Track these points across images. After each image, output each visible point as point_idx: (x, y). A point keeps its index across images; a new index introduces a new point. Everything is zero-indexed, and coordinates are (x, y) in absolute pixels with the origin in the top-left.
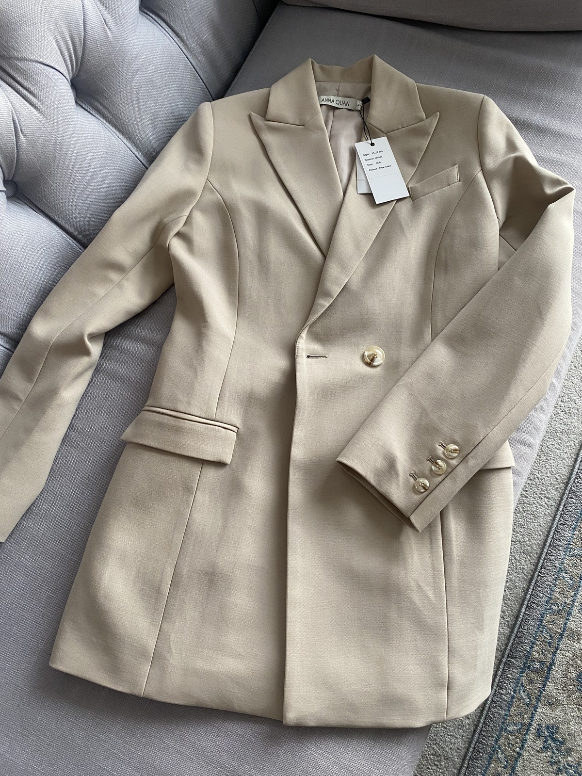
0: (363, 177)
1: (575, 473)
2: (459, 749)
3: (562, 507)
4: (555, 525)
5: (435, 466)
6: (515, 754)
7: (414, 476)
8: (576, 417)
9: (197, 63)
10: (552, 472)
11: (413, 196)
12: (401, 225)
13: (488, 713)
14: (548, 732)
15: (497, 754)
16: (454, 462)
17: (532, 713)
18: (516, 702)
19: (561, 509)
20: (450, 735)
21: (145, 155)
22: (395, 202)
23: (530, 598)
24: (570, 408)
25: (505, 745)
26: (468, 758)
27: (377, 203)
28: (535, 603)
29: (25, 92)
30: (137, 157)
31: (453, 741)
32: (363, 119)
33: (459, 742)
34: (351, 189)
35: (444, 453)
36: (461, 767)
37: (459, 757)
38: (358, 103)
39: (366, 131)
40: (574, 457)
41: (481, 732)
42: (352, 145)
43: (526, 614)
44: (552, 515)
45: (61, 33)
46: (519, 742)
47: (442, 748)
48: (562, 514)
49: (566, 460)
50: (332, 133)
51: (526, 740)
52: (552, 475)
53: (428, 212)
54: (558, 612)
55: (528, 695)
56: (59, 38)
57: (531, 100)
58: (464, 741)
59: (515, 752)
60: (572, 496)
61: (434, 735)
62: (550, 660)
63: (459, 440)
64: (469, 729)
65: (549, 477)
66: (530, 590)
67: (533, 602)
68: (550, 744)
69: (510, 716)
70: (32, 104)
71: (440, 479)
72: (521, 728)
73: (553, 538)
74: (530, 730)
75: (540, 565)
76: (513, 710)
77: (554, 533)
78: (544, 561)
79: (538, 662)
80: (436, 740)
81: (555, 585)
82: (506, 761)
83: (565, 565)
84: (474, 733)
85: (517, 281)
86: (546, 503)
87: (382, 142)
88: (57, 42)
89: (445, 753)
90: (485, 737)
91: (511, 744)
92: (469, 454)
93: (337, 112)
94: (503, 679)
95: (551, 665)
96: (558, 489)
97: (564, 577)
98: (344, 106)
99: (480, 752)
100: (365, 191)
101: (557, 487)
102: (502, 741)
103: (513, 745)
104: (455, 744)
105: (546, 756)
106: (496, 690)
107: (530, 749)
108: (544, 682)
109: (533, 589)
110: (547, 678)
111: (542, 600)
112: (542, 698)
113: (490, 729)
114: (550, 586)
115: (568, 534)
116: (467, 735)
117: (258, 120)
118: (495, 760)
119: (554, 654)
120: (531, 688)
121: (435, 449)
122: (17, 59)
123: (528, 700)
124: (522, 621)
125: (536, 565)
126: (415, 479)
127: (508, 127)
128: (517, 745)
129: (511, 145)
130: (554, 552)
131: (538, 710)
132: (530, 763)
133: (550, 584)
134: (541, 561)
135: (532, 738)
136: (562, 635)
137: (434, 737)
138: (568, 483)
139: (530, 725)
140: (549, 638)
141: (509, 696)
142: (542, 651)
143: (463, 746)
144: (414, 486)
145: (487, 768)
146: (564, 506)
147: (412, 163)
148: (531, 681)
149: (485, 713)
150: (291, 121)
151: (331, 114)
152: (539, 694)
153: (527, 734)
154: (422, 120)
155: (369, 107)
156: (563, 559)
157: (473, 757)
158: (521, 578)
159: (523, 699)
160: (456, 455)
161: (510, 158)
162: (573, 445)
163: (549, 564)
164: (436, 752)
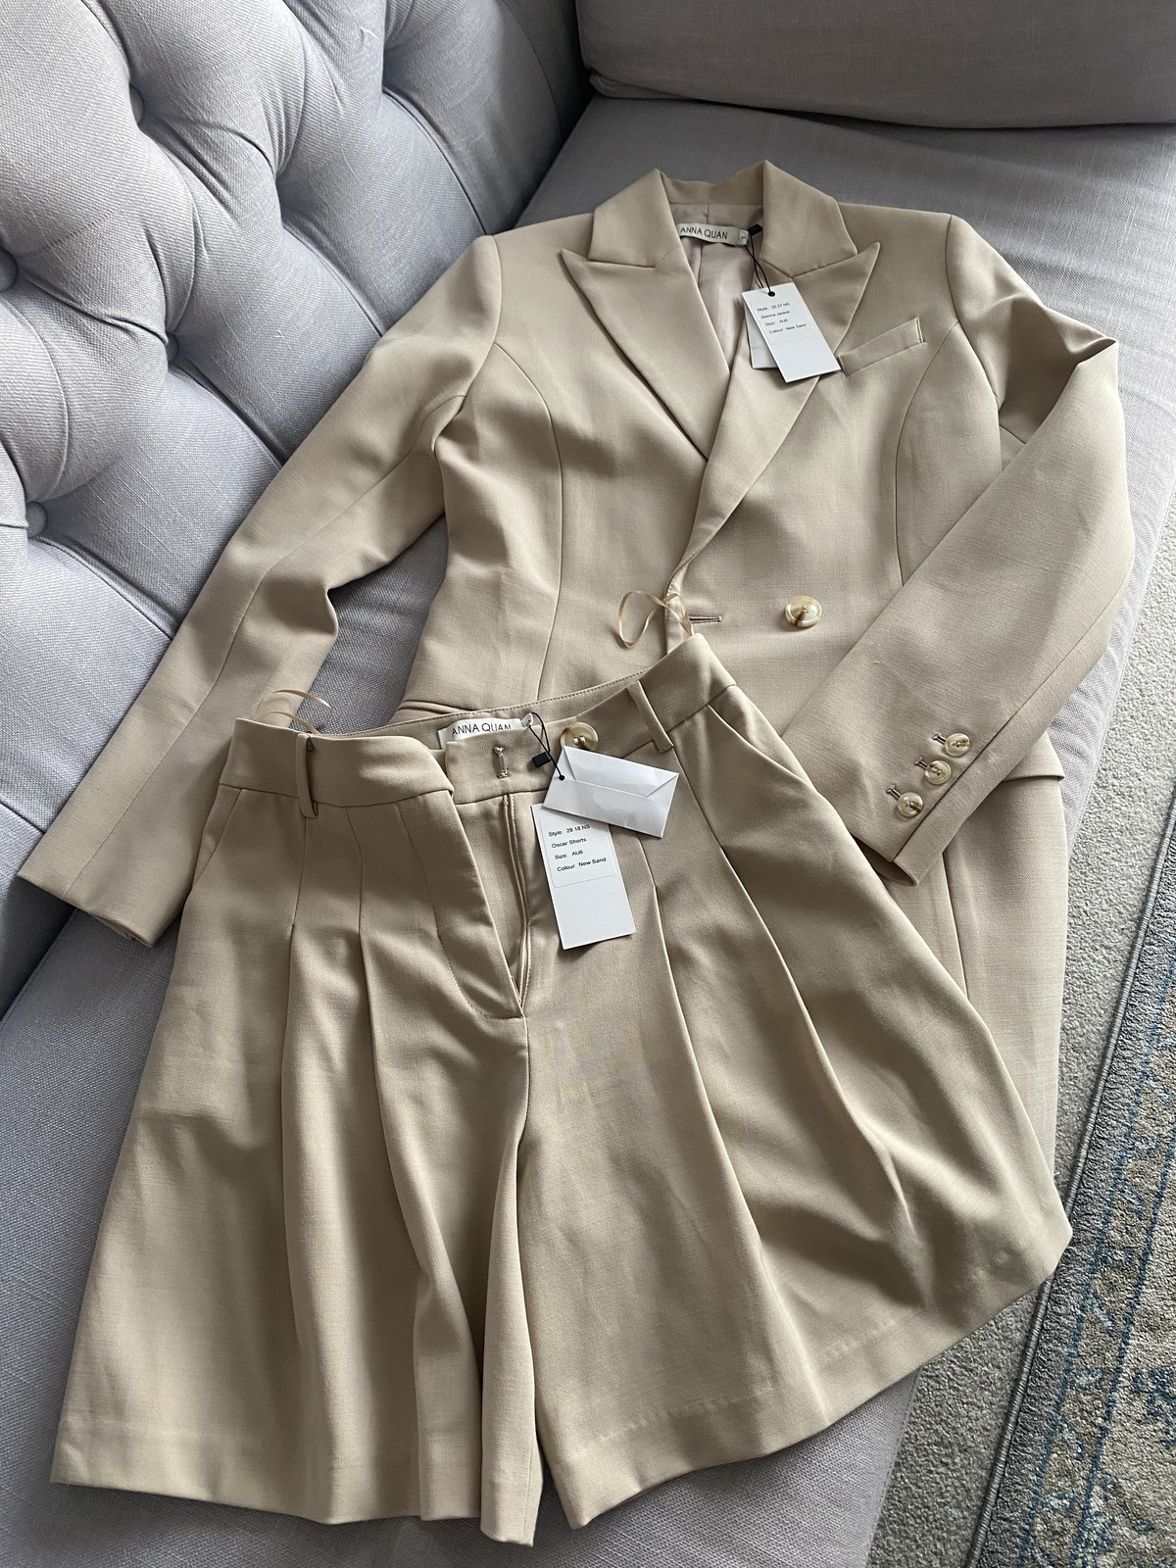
0: (760, 343)
1: (1152, 899)
2: (987, 1430)
3: (1135, 961)
4: (1126, 995)
5: (930, 771)
6: (1095, 1430)
7: (895, 793)
8: (1142, 804)
9: (466, 178)
10: (1111, 901)
11: (847, 369)
12: (831, 410)
13: (1035, 1353)
14: (1154, 1383)
15: (1061, 1432)
16: (964, 761)
17: (1120, 1349)
18: (1087, 1328)
19: (1133, 966)
20: (967, 1403)
21: (381, 316)
22: (818, 378)
23: (1094, 1129)
24: (1131, 787)
25: (1075, 1413)
26: (1006, 1443)
27: (787, 381)
28: (1103, 1138)
29: (212, 180)
30: (369, 319)
31: (972, 1414)
32: (753, 257)
33: (985, 1415)
34: (741, 362)
35: (944, 750)
36: (994, 1465)
37: (989, 1446)
38: (742, 235)
39: (758, 273)
40: (1147, 873)
41: (1026, 1391)
42: (737, 296)
43: (1090, 1160)
44: (1119, 979)
45: (272, 94)
46: (1101, 1406)
47: (954, 1428)
48: (1135, 973)
49: (1133, 880)
50: (703, 278)
51: (1114, 1402)
52: (1110, 906)
53: (875, 390)
54: (1148, 1153)
55: (1108, 1314)
56: (268, 100)
57: (1026, 227)
58: (996, 1414)
59: (1095, 1426)
60: (1152, 940)
61: (937, 1406)
62: (1142, 1244)
63: (968, 726)
64: (1001, 1389)
65: (1105, 911)
66: (1093, 1115)
67: (1099, 1137)
68: (1160, 1406)
69: (1079, 1355)
70: (222, 201)
71: (941, 790)
72: (1101, 1379)
73: (1124, 1018)
74: (1119, 1382)
75: (1106, 1067)
76: (1083, 1344)
77: (1126, 1008)
78: (1113, 1060)
79: (1121, 1250)
80: (940, 1414)
81: (1138, 1104)
82: (1080, 1446)
83: (1151, 1065)
84: (1012, 1396)
85: (1040, 476)
86: (1105, 957)
87: (787, 291)
88: (265, 107)
89: (960, 1439)
90: (1036, 1400)
91: (1087, 1411)
92: (988, 745)
93: (707, 248)
94: (1058, 1285)
95: (1146, 1254)
96: (1125, 931)
97: (1153, 1089)
98: (718, 240)
99: (1028, 1431)
100: (765, 364)
101: (1123, 927)
102: (1067, 1407)
103: (1090, 1413)
104: (977, 1419)
105: (1155, 1431)
106: (1047, 1308)
107: (1123, 1418)
108: (1137, 1286)
109: (1098, 1113)
110: (1141, 1279)
111: (1117, 1132)
112: (1137, 1318)
113: (1043, 1384)
114: (1128, 1105)
115: (1151, 1010)
116: (1000, 1401)
117: (575, 260)
118: (1058, 1446)
119: (1149, 1231)
120: (1113, 1299)
121: (927, 745)
122: (207, 125)
123: (1110, 1323)
124: (1083, 1172)
125: (1099, 1071)
126: (897, 797)
127: (995, 260)
128: (1098, 1412)
129: (1005, 286)
130: (1130, 1042)
131: (1130, 1342)
132: (1125, 1445)
133: (1128, 1101)
134: (1108, 1061)
135: (1125, 1397)
136: (1160, 1196)
137: (936, 1410)
138: (1141, 919)
139: (1119, 1371)
140: (1137, 1203)
141: (1072, 1318)
142: (1127, 1228)
143: (993, 1423)
144: (896, 808)
145: (1045, 1461)
146: (1139, 960)
147: (840, 321)
148: (1112, 1287)
149: (1030, 1353)
150: (631, 260)
151: (698, 251)
152: (1129, 1310)
153: (1114, 1389)
154: (852, 255)
155: (761, 238)
156: (1146, 1055)
157: (1016, 1441)
158: (1073, 1096)
159: (1101, 1322)
160: (966, 748)
161: (1005, 302)
162: (1143, 852)
163: (1122, 1065)
164: (942, 1438)
